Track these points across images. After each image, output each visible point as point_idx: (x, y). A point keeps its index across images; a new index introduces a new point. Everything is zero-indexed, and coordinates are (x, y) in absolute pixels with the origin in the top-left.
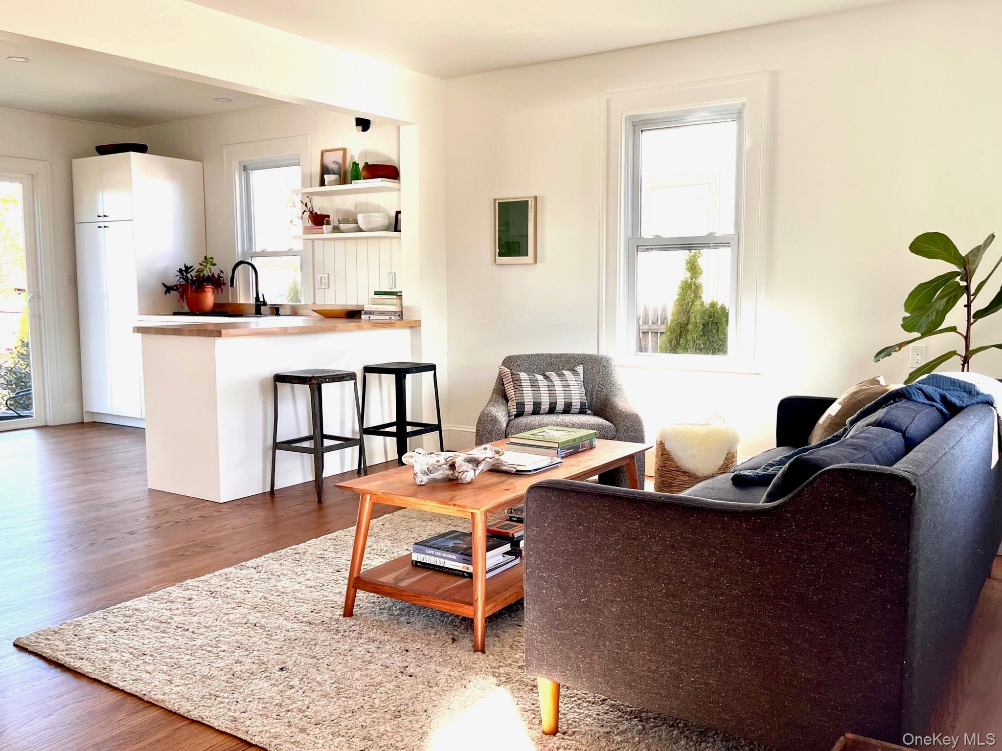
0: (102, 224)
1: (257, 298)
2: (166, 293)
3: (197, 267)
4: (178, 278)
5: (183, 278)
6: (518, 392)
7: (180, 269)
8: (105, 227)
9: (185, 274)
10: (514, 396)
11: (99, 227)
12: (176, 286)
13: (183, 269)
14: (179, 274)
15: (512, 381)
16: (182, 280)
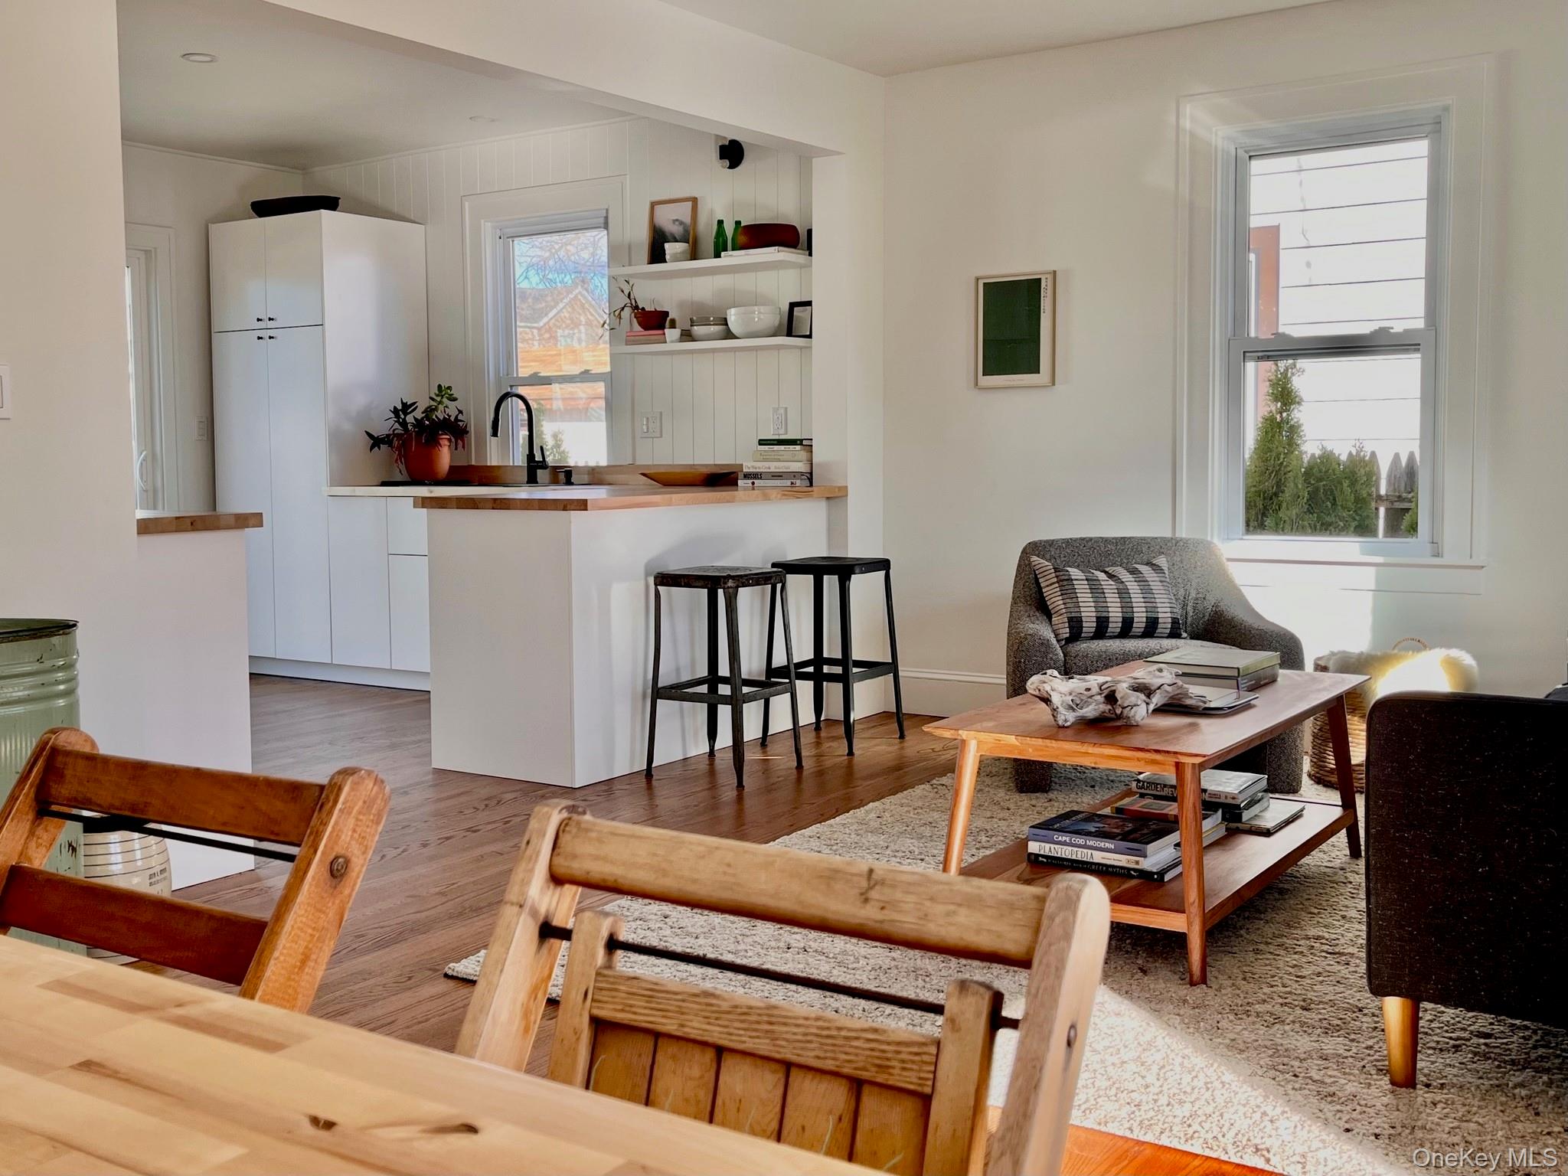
0: (265, 334)
1: (531, 456)
2: (372, 448)
3: (423, 404)
4: (391, 422)
5: (398, 422)
6: (1068, 601)
7: (395, 408)
8: (270, 337)
9: (403, 416)
10: (1063, 606)
11: (259, 338)
12: (388, 436)
13: (400, 407)
14: (393, 415)
15: (1057, 582)
16: (397, 425)
